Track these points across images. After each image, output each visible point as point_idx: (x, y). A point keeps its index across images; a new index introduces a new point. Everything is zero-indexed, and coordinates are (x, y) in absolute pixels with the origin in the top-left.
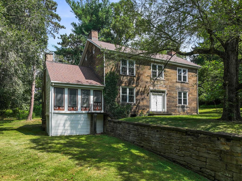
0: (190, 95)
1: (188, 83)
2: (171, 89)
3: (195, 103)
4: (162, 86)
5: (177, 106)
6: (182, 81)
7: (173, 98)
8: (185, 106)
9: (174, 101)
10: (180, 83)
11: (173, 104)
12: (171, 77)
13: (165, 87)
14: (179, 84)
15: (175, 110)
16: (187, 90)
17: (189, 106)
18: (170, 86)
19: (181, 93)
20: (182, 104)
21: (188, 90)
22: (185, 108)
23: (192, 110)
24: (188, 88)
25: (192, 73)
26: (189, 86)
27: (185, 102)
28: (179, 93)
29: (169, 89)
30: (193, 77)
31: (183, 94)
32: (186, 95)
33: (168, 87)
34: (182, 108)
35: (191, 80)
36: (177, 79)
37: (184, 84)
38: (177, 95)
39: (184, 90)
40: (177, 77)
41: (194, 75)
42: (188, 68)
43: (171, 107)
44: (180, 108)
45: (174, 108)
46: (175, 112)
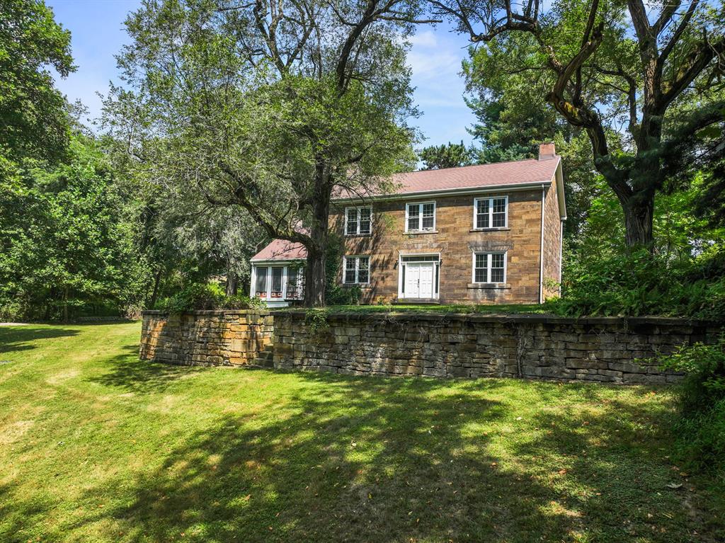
0: (514, 259)
1: (509, 229)
2: (453, 249)
3: (534, 278)
4: (431, 244)
5: (469, 286)
6: (491, 226)
7: (461, 268)
8: (495, 286)
9: (461, 275)
10: (482, 233)
11: (457, 282)
12: (455, 222)
13: (437, 248)
14: (479, 236)
15: (465, 295)
16: (505, 247)
17: (509, 286)
18: (450, 244)
19: (486, 256)
20: (489, 281)
21: (506, 245)
22: (495, 290)
23: (521, 295)
24: (506, 242)
25: (523, 203)
26: (512, 237)
27: (498, 275)
28: (477, 256)
29: (449, 249)
30: (528, 212)
31: (490, 257)
32: (502, 259)
33: (446, 246)
34: (484, 290)
35: (519, 222)
36: (472, 225)
37: (497, 234)
38: (472, 260)
39: (496, 248)
40: (472, 220)
41: (532, 206)
42: (510, 192)
43: (453, 289)
44: (481, 290)
45: (461, 290)
46: (464, 299)
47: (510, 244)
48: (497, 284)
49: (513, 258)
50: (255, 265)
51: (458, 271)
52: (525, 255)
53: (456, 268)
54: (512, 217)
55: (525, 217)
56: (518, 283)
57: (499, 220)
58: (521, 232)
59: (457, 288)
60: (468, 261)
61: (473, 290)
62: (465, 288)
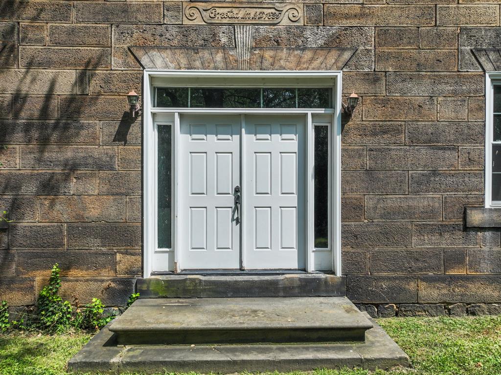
2: (398, 56)
4: (296, 31)
5: (476, 218)
7: (433, 141)
9: (435, 173)
13: (327, 47)
15: (457, 258)
18: (384, 34)
29: (379, 58)
33: (368, 41)
38: (482, 108)
43: (405, 234)
45: (435, 238)
46: (451, 277)
51: (424, 153)
53: (414, 140)
59: (422, 229)
60: (464, 114)
61: (488, 234)
62: (454, 227)
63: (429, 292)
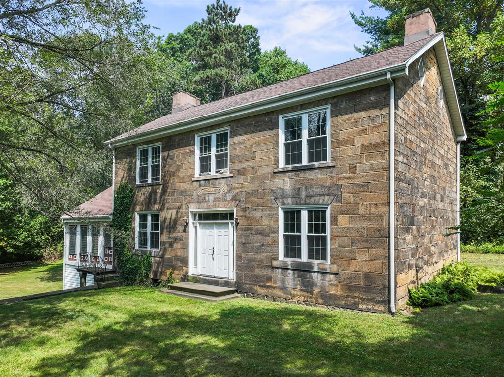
0: (343, 220)
1: (334, 164)
2: (252, 202)
3: (378, 258)
4: (225, 195)
5: (275, 263)
6: (305, 161)
7: (262, 233)
8: (312, 268)
9: (263, 245)
10: (291, 173)
11: (259, 256)
12: (253, 158)
13: (232, 200)
14: (288, 180)
15: (269, 279)
16: (327, 198)
17: (335, 268)
18: (248, 193)
19: (299, 213)
20: (304, 258)
21: (329, 195)
22: (314, 275)
23: (356, 288)
24: (329, 187)
25: (356, 115)
26: (339, 179)
27: (318, 248)
28: (286, 213)
29: (247, 202)
30: (364, 131)
31: (304, 215)
32: (324, 219)
33: (243, 196)
34: (296, 272)
35: (349, 151)
36: (277, 162)
37: (314, 175)
38: (277, 221)
39: (312, 199)
40: (277, 153)
41: (372, 119)
42: (334, 98)
43: (254, 268)
44: (291, 272)
45: (263, 270)
46: (268, 286)
47: (334, 192)
48: (316, 263)
49: (340, 217)
50: (66, 223)
51: (260, 238)
52: (361, 212)
53: (257, 233)
54: (337, 143)
55: (360, 141)
56: (350, 264)
57: (318, 148)
58: (353, 168)
59: (259, 266)
60: (272, 223)
61: (280, 270)
62: (269, 267)
63: (261, 291)
